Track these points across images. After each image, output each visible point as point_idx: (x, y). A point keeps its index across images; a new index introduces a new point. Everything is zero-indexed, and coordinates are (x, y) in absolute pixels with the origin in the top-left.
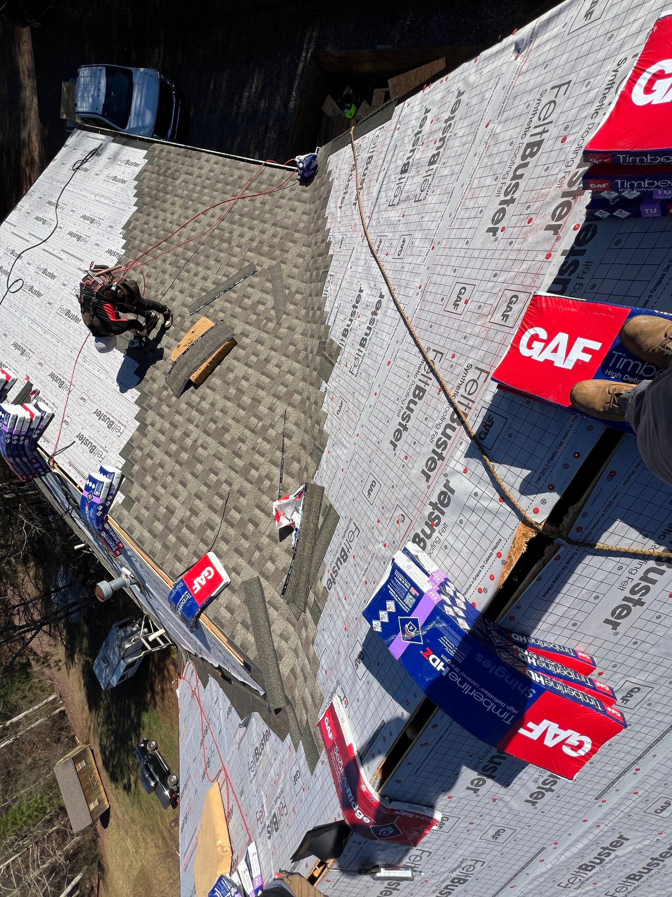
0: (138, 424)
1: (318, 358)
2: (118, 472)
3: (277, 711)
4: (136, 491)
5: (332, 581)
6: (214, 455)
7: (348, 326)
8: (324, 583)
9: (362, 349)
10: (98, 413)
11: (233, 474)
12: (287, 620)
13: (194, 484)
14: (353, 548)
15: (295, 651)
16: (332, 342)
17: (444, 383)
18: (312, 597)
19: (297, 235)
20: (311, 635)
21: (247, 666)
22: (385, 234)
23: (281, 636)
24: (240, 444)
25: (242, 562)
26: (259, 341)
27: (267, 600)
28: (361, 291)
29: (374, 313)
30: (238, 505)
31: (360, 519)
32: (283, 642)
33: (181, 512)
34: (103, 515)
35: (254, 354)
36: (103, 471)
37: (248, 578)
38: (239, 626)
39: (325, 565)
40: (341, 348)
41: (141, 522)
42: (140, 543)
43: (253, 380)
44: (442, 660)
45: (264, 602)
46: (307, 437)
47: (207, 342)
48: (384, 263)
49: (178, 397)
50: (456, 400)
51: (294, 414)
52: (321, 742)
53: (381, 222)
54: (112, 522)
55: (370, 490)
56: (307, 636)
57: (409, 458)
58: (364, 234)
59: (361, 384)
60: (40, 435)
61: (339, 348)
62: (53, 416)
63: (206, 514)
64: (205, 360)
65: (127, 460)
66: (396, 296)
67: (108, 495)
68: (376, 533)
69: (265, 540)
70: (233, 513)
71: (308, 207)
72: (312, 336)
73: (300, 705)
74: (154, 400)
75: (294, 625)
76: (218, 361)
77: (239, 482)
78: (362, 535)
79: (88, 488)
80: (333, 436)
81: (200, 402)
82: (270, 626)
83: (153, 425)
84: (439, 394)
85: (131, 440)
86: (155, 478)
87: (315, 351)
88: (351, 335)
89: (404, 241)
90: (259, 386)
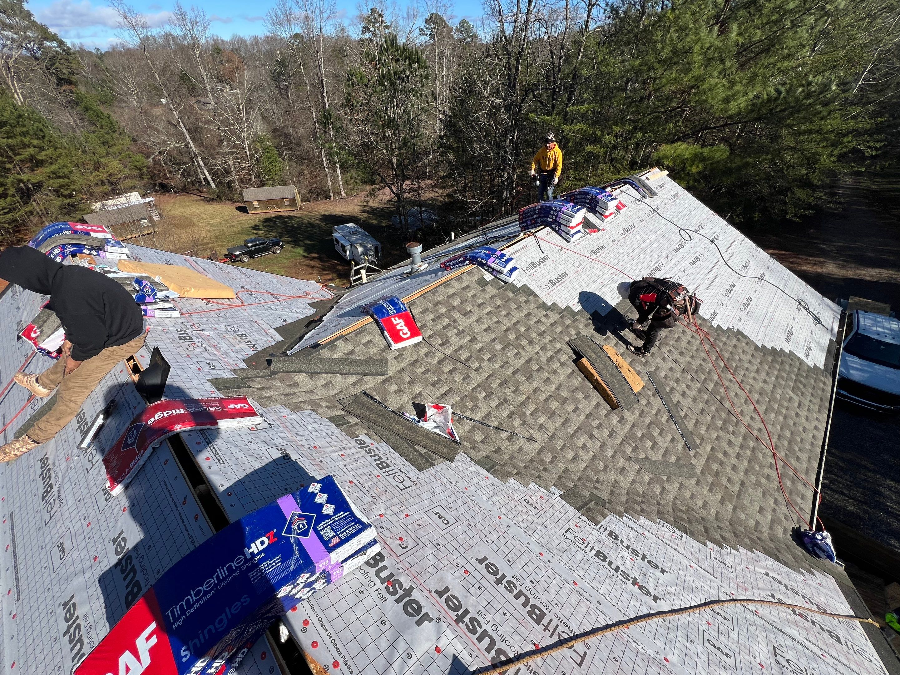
0: (549, 304)
1: (587, 493)
2: (510, 280)
3: (269, 362)
4: (491, 290)
5: (362, 445)
6: (507, 362)
7: (622, 542)
8: (363, 437)
9: (594, 552)
10: (564, 275)
11: (486, 375)
12: (341, 391)
13: (486, 338)
14: (387, 478)
15: (312, 392)
16: (605, 516)
17: (545, 655)
18: (353, 420)
19: (730, 507)
20: (321, 411)
21: (316, 346)
22: (736, 628)
23: (330, 382)
24: (512, 388)
25: (404, 364)
26: (612, 433)
27: (365, 377)
28: (663, 571)
29: (635, 582)
30: (456, 373)
31: (413, 494)
32: (324, 382)
33: (463, 323)
34: (478, 262)
35: (600, 424)
36: (514, 269)
37: (389, 365)
38: (351, 347)
39: (378, 443)
40: (597, 525)
41: (464, 289)
42: (447, 284)
43: (573, 416)
44: (260, 552)
45: (364, 375)
46: (506, 457)
47: (618, 382)
48: (697, 615)
49: (568, 343)
50: (521, 665)
51: (531, 449)
52: (230, 396)
53: (751, 628)
54: (469, 267)
55: (440, 516)
56: (320, 406)
57: (465, 575)
58: (734, 597)
59: (554, 539)
60: (554, 230)
61: (597, 523)
62: (568, 242)
63: (456, 342)
64: (601, 375)
65: (519, 289)
66: (656, 620)
67: (493, 269)
68: (395, 509)
69: (418, 389)
70: (451, 366)
71: (766, 530)
72: (612, 493)
73: (266, 383)
74: (568, 322)
75: (334, 396)
76: (597, 387)
77: (478, 378)
78: (397, 492)
79: (503, 256)
80: (502, 487)
81: (560, 361)
82: (341, 374)
83: (546, 316)
84: (532, 642)
85: (536, 296)
86: (498, 307)
87: (595, 492)
88: (609, 541)
89: (727, 655)
90: (566, 421)
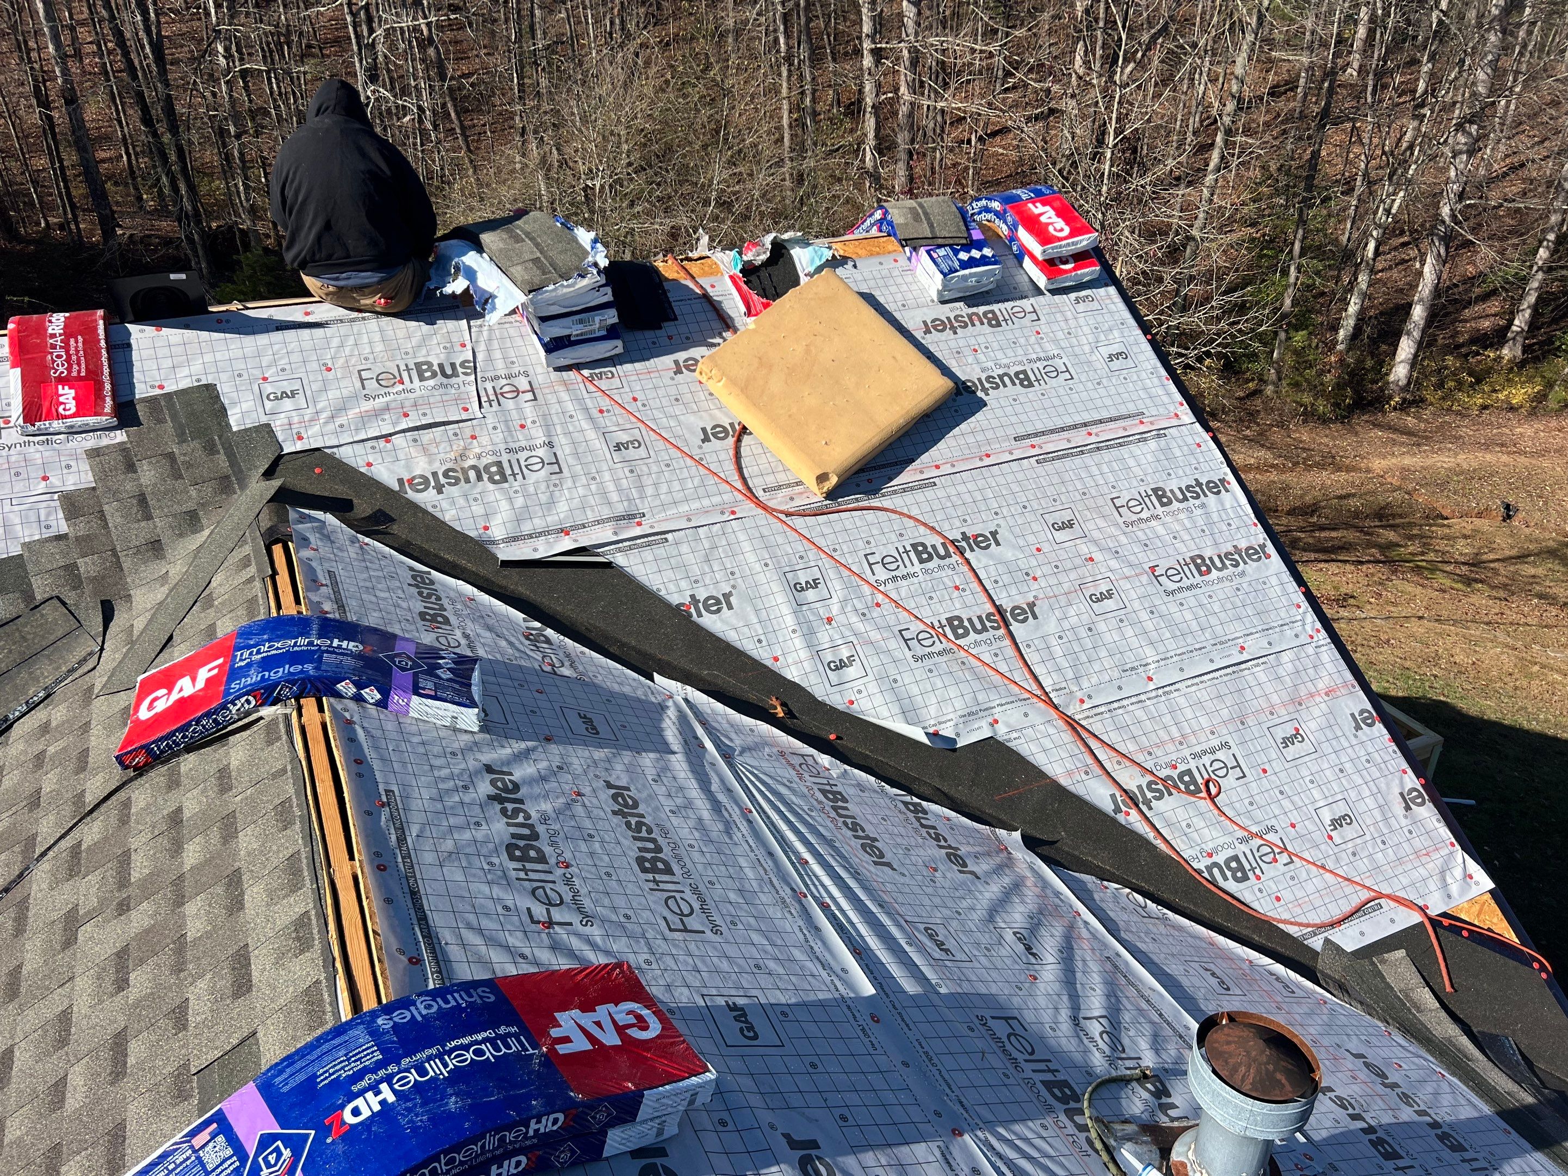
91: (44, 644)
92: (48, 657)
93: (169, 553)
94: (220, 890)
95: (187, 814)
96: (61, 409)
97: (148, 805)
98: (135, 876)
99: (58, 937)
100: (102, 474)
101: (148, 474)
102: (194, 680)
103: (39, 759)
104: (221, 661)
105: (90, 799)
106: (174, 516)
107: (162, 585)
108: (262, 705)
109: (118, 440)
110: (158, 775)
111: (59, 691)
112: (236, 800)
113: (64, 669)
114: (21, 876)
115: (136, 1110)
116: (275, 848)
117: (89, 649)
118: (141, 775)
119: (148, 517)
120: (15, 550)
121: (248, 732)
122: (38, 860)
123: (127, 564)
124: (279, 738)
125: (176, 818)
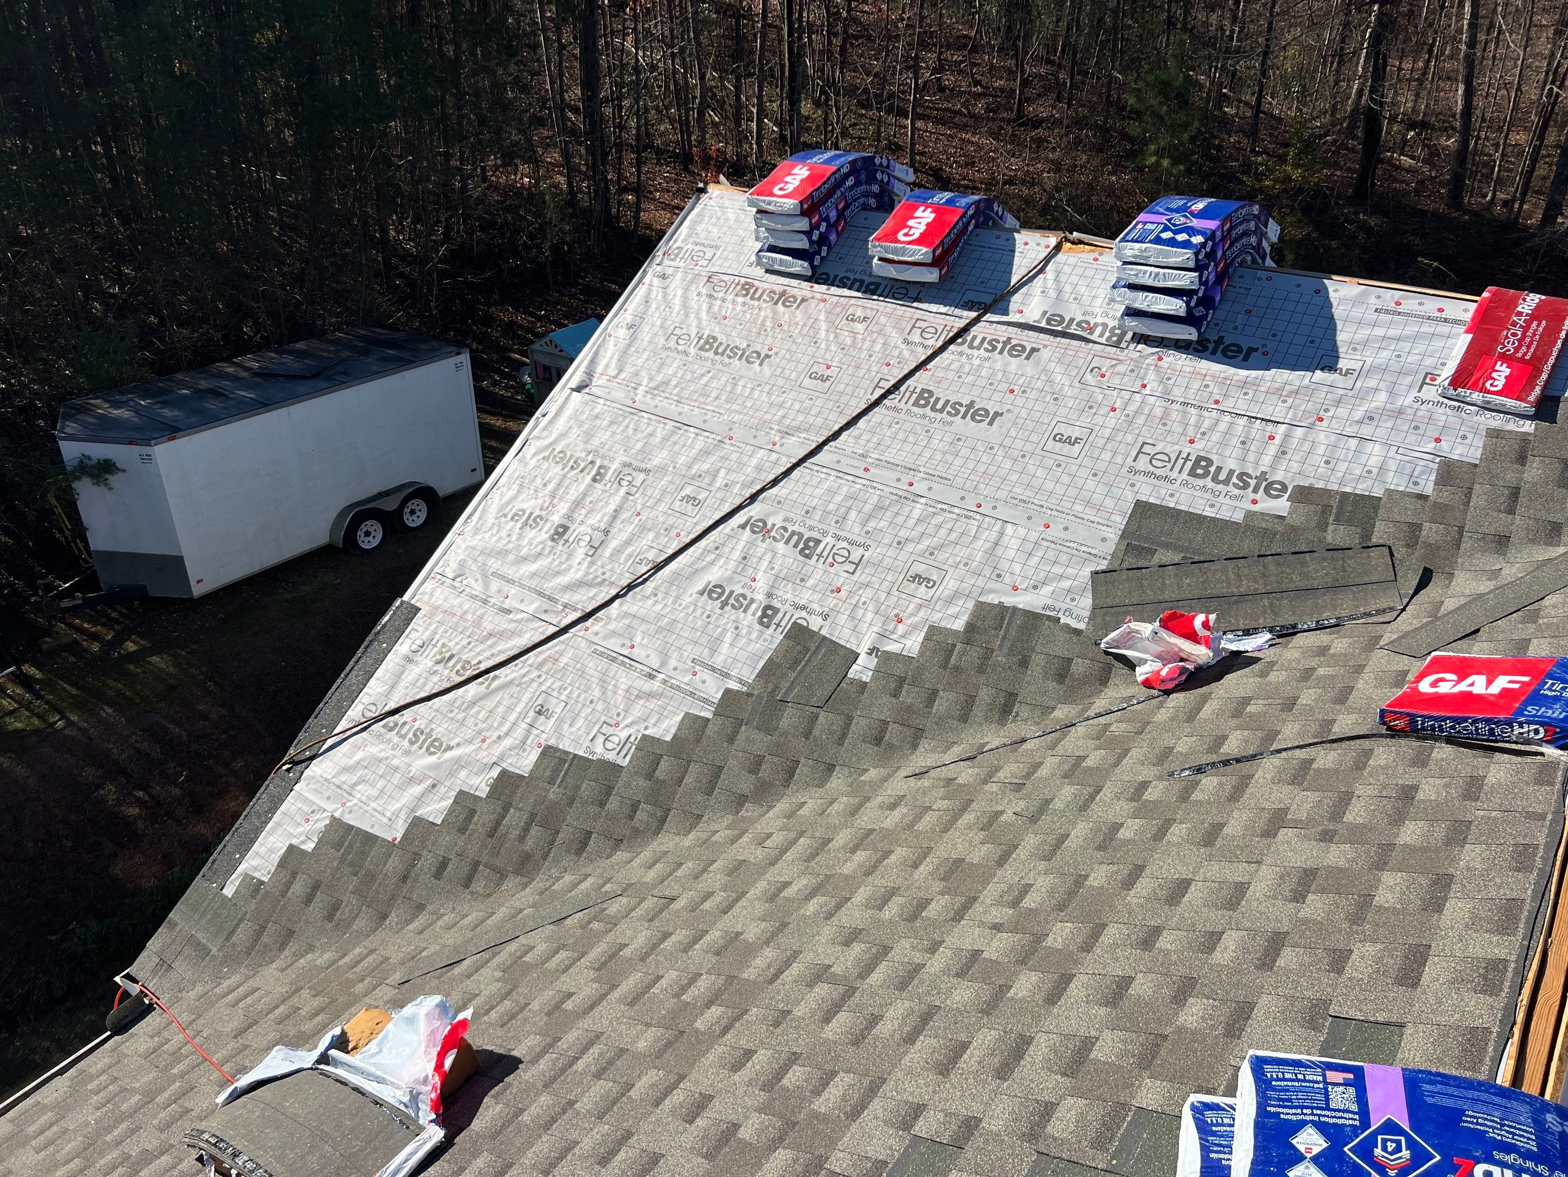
8: (1282, 505)
14: (1177, 448)
24: (1005, 818)
31: (1123, 448)
78: (1147, 436)
91: (1357, 581)
92: (1354, 593)
93: (1512, 553)
94: (1424, 881)
95: (1420, 796)
96: (1488, 385)
97: (1387, 767)
98: (1349, 817)
99: (1261, 825)
100: (1490, 455)
101: (1534, 471)
102: (1489, 682)
103: (1308, 674)
104: (1527, 679)
105: (1337, 730)
106: (1537, 520)
107: (1489, 579)
108: (1548, 742)
109: (1523, 430)
110: (1409, 746)
111: (1349, 625)
112: (1477, 812)
113: (1362, 610)
114: (1253, 757)
115: (1267, 1004)
116: (1498, 881)
117: (1392, 604)
118: (1392, 737)
119: (1511, 512)
120: (1378, 492)
121: (1519, 759)
122: (1272, 753)
123: (1466, 544)
124: (1552, 784)
125: (1408, 793)
